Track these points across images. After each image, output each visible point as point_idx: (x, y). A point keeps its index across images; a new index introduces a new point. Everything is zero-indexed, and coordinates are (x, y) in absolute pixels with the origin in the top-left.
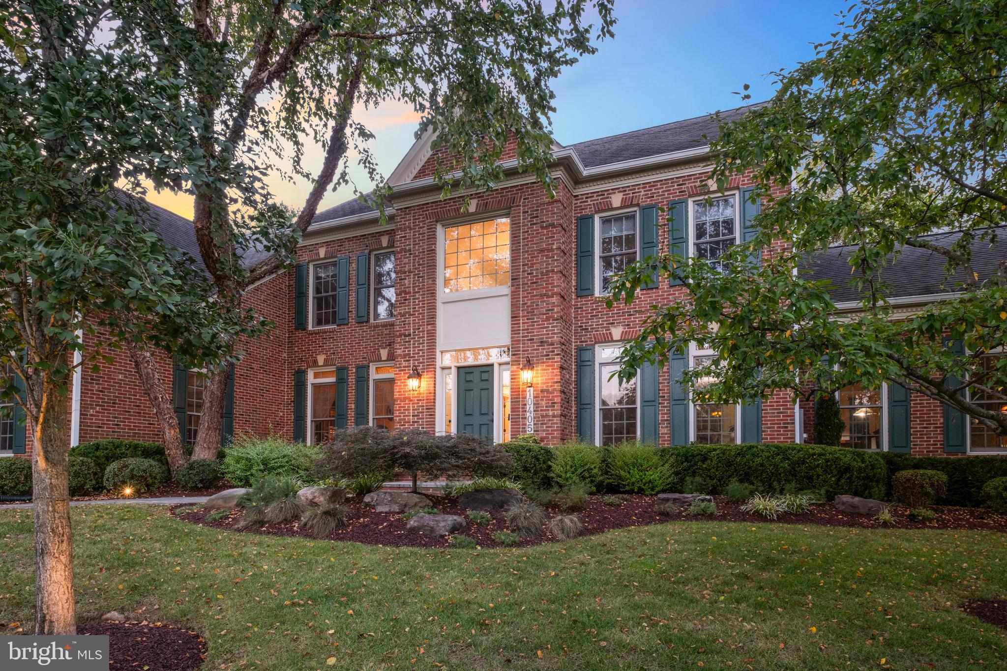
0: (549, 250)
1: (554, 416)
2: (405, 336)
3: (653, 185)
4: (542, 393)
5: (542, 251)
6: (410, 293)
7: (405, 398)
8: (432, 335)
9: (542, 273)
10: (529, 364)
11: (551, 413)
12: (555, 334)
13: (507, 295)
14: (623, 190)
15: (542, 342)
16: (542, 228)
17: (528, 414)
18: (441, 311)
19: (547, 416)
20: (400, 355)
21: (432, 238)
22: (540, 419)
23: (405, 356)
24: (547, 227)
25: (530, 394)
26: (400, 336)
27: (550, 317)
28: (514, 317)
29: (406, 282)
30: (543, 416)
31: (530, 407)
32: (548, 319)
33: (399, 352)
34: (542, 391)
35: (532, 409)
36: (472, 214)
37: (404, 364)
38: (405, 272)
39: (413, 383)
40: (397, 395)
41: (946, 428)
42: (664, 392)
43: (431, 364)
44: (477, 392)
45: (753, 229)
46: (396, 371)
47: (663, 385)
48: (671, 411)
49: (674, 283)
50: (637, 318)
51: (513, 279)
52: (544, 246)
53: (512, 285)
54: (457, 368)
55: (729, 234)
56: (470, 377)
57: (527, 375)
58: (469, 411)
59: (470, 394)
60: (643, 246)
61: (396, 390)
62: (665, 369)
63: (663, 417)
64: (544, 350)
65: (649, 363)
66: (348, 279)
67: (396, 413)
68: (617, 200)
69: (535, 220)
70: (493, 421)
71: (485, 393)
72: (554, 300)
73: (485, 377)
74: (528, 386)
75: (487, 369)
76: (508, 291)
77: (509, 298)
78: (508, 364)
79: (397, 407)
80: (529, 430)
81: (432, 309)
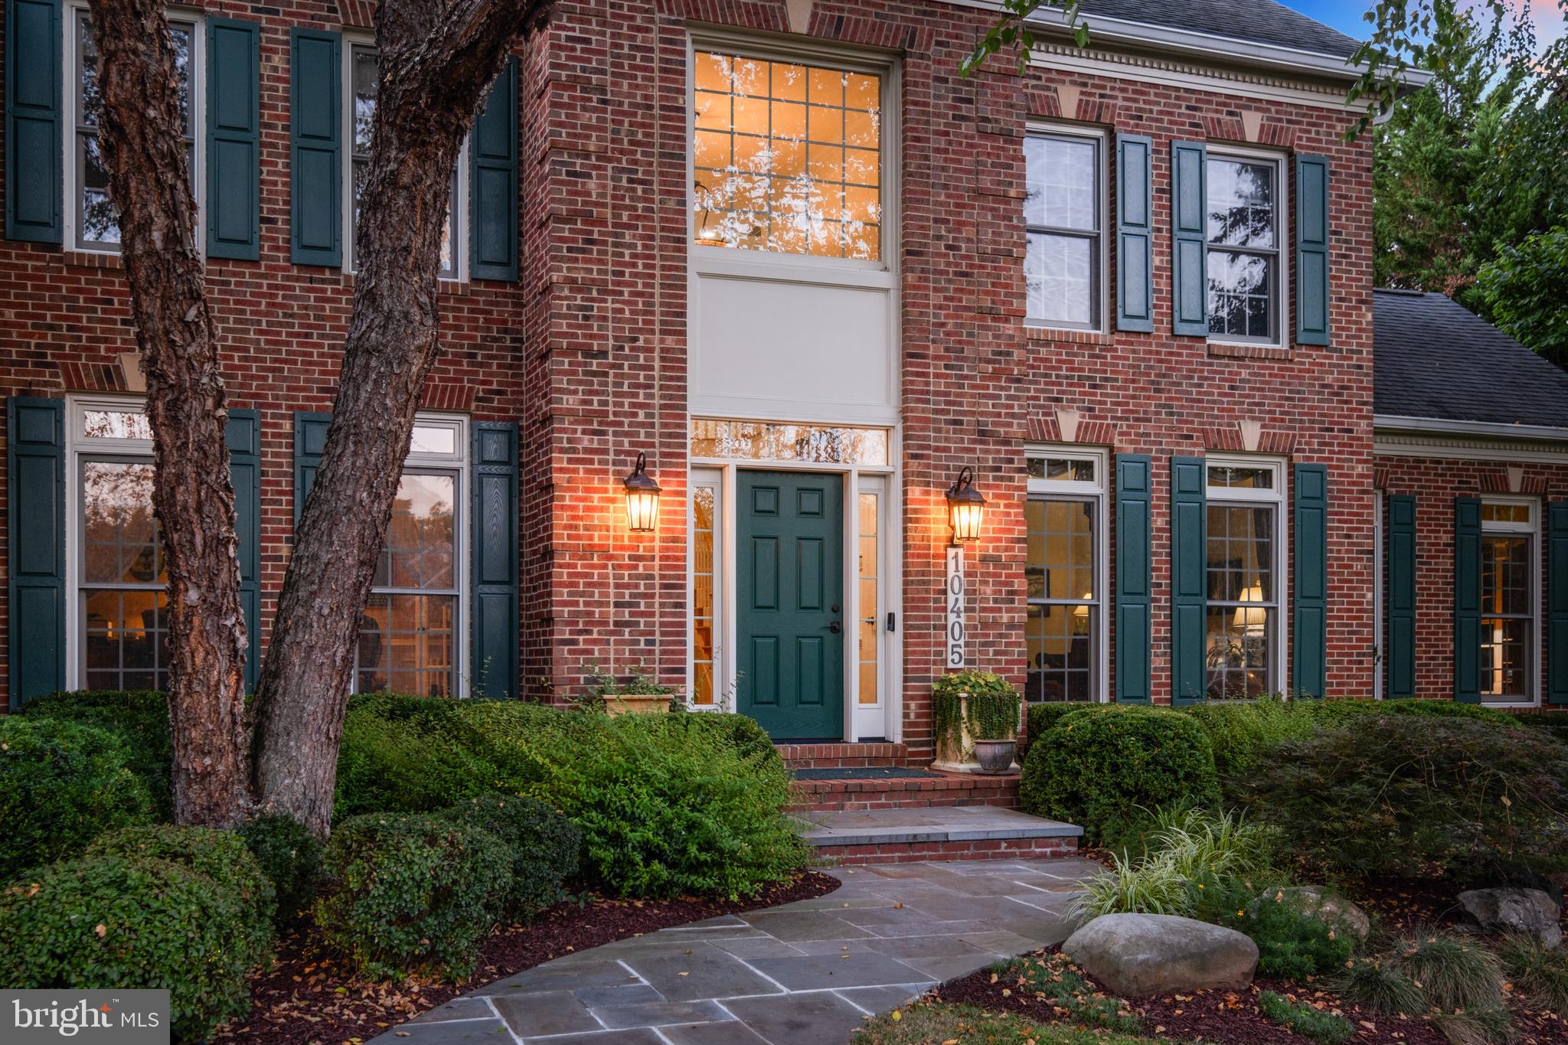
1: (1011, 626)
2: (589, 353)
3: (1139, 89)
4: (984, 566)
5: (980, 193)
6: (602, 222)
7: (589, 550)
8: (676, 363)
9: (982, 255)
10: (960, 493)
11: (1005, 617)
12: (1013, 416)
13: (886, 290)
14: (1080, 81)
15: (982, 433)
16: (983, 134)
17: (952, 618)
18: (697, 292)
19: (996, 624)
20: (571, 412)
21: (675, 71)
22: (981, 630)
23: (587, 417)
25: (956, 565)
26: (572, 350)
27: (1001, 371)
28: (911, 356)
29: (592, 185)
30: (985, 625)
31: (956, 599)
32: (996, 375)
33: (569, 402)
34: (984, 559)
35: (961, 605)
36: (796, 40)
37: (586, 441)
38: (587, 155)
39: (642, 509)
40: (561, 537)
41: (1456, 659)
42: (1160, 576)
43: (674, 453)
44: (787, 547)
45: (1318, 247)
46: (560, 460)
47: (1159, 560)
48: (1174, 621)
49: (1182, 329)
50: (1108, 396)
51: (910, 253)
52: (986, 181)
53: (905, 268)
54: (740, 470)
55: (1263, 242)
56: (766, 501)
57: (969, 519)
58: (766, 597)
59: (766, 549)
60: (1121, 229)
61: (561, 519)
62: (1160, 522)
63: (1158, 631)
64: (990, 454)
65: (1133, 503)
66: (254, 103)
67: (562, 594)
68: (1069, 101)
69: (965, 109)
70: (837, 629)
71: (810, 550)
72: (1009, 328)
73: (811, 503)
74: (951, 543)
75: (827, 485)
76: (888, 280)
77: (894, 296)
78: (884, 476)
79: (561, 574)
80: (954, 660)
81: (676, 286)
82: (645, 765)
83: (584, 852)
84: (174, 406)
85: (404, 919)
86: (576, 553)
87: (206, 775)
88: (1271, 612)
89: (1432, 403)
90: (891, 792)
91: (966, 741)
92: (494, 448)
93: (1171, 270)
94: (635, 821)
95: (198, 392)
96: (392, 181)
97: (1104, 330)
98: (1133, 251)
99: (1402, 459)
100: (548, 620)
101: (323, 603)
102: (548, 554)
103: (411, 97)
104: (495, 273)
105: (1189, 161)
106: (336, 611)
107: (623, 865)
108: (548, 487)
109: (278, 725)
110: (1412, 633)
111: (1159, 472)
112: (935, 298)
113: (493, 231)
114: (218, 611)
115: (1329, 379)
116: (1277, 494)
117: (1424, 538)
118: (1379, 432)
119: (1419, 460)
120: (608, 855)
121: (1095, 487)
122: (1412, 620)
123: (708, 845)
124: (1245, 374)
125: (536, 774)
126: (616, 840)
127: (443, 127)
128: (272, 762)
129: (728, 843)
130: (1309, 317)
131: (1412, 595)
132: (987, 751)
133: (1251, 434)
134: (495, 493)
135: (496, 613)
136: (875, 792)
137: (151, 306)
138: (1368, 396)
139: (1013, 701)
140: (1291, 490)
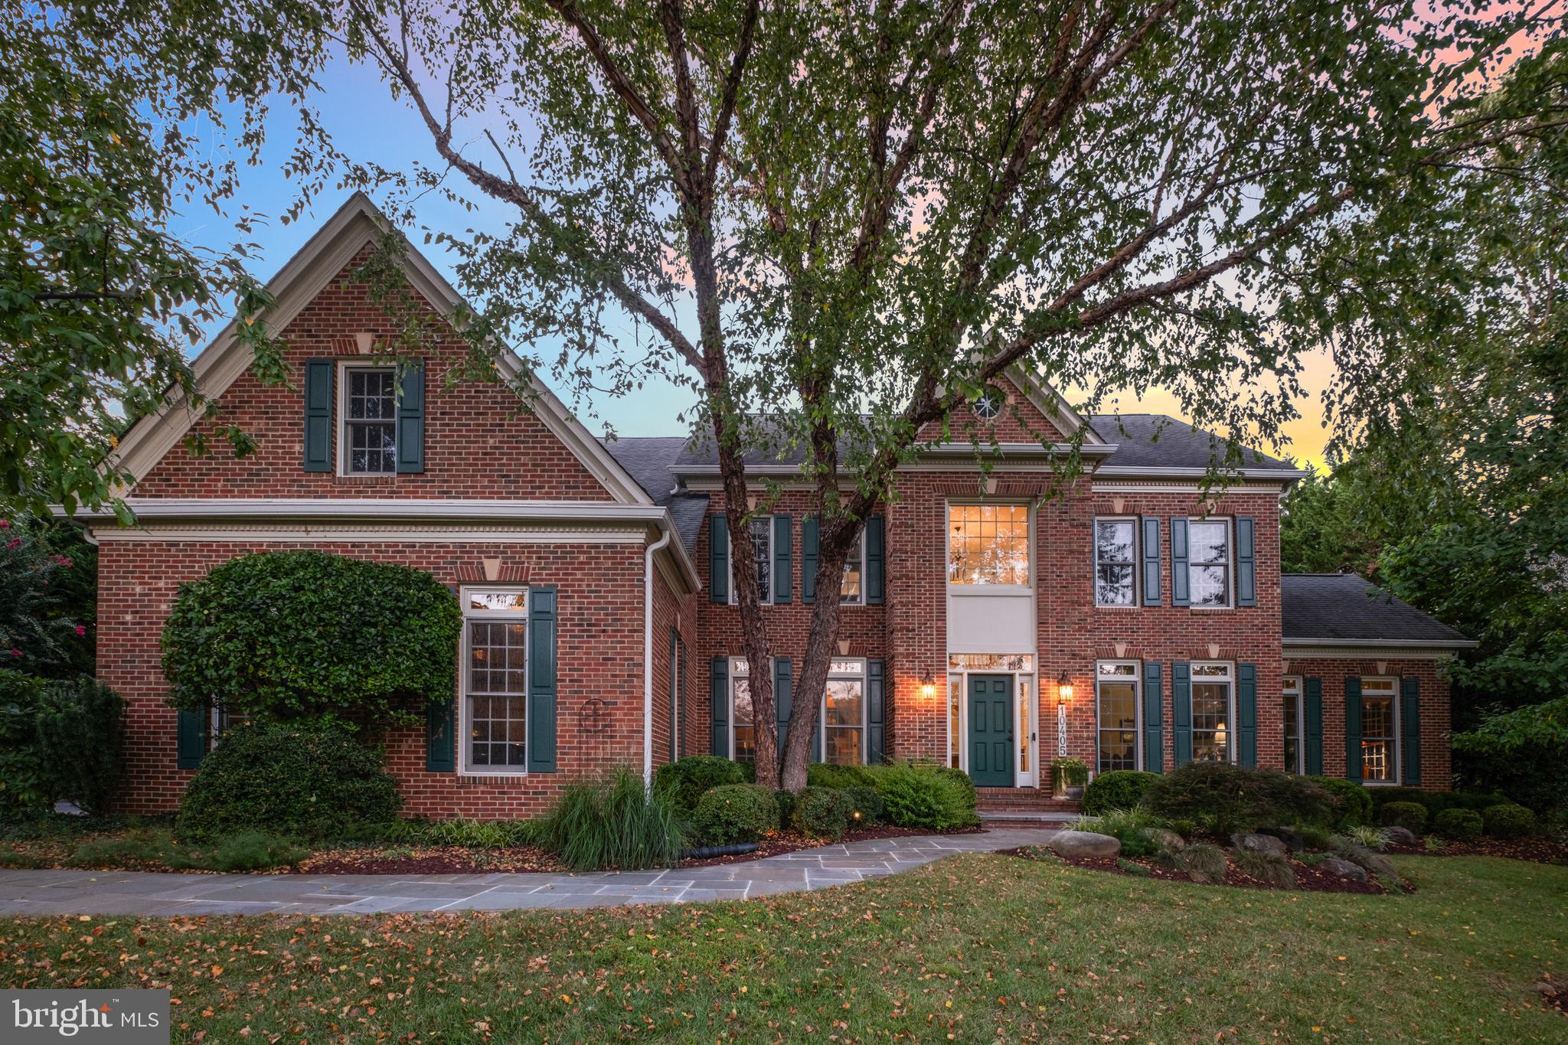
0: (1080, 553)
1: (1088, 738)
2: (908, 630)
3: (1154, 496)
4: (1075, 712)
5: (1071, 552)
6: (913, 578)
7: (909, 708)
8: (942, 632)
9: (1073, 578)
10: (1063, 680)
11: (1085, 734)
13: (1030, 596)
14: (1125, 496)
15: (1074, 654)
16: (1073, 526)
17: (1060, 735)
18: (950, 602)
19: (1081, 737)
20: (902, 654)
21: (941, 515)
22: (1074, 740)
23: (908, 655)
24: (1077, 526)
25: (1062, 712)
26: (901, 629)
28: (1041, 623)
29: (909, 564)
30: (1076, 738)
31: (1062, 726)
32: (1080, 629)
33: (901, 650)
34: (1075, 709)
35: (1065, 729)
36: (990, 496)
37: (907, 665)
39: (928, 691)
40: (898, 703)
41: (1348, 761)
42: (1168, 717)
43: (942, 669)
44: (990, 705)
45: (1250, 560)
46: (897, 673)
47: (1167, 709)
48: (1175, 738)
49: (1176, 603)
50: (1140, 636)
51: (1040, 580)
52: (1075, 547)
53: (1039, 587)
54: (969, 675)
55: (1222, 560)
56: (980, 687)
57: (1067, 692)
58: (981, 727)
59: (981, 707)
60: (1145, 560)
61: (898, 696)
62: (1167, 693)
63: (1167, 743)
64: (1076, 664)
65: (1154, 684)
66: (790, 545)
67: (898, 725)
68: (1119, 505)
69: (1064, 516)
70: (1011, 740)
71: (999, 707)
72: (1086, 609)
73: (999, 687)
74: (1060, 702)
75: (1006, 679)
76: (1030, 592)
77: (1034, 600)
78: (1031, 675)
79: (898, 717)
80: (1062, 753)
81: (942, 602)
82: (907, 778)
83: (885, 808)
84: (754, 655)
85: (818, 818)
86: (903, 708)
87: (765, 778)
88: (1228, 734)
89: (1332, 631)
90: (1026, 805)
91: (1064, 787)
92: (876, 669)
93: (1172, 577)
94: (903, 798)
95: (761, 650)
96: (823, 574)
97: (1138, 606)
98: (1152, 569)
99: (1313, 660)
100: (894, 736)
101: (802, 722)
102: (894, 710)
103: (829, 545)
104: (876, 601)
105: (1179, 526)
106: (806, 724)
107: (899, 815)
108: (893, 684)
109: (788, 763)
110: (1321, 747)
111: (1166, 670)
112: (1051, 598)
113: (875, 584)
114: (768, 723)
115: (1256, 622)
116: (1229, 678)
117: (1327, 699)
118: (1285, 646)
119: (1323, 660)
120: (894, 810)
121: (1135, 678)
122: (1321, 741)
123: (930, 808)
124: (1210, 622)
125: (873, 783)
126: (897, 804)
127: (839, 554)
128: (786, 776)
129: (935, 807)
130: (1246, 592)
131: (1321, 728)
132: (1071, 790)
133: (1214, 650)
134: (876, 686)
135: (877, 735)
136: (1019, 805)
137: (747, 623)
138: (1279, 629)
139: (1086, 770)
140: (1237, 676)
